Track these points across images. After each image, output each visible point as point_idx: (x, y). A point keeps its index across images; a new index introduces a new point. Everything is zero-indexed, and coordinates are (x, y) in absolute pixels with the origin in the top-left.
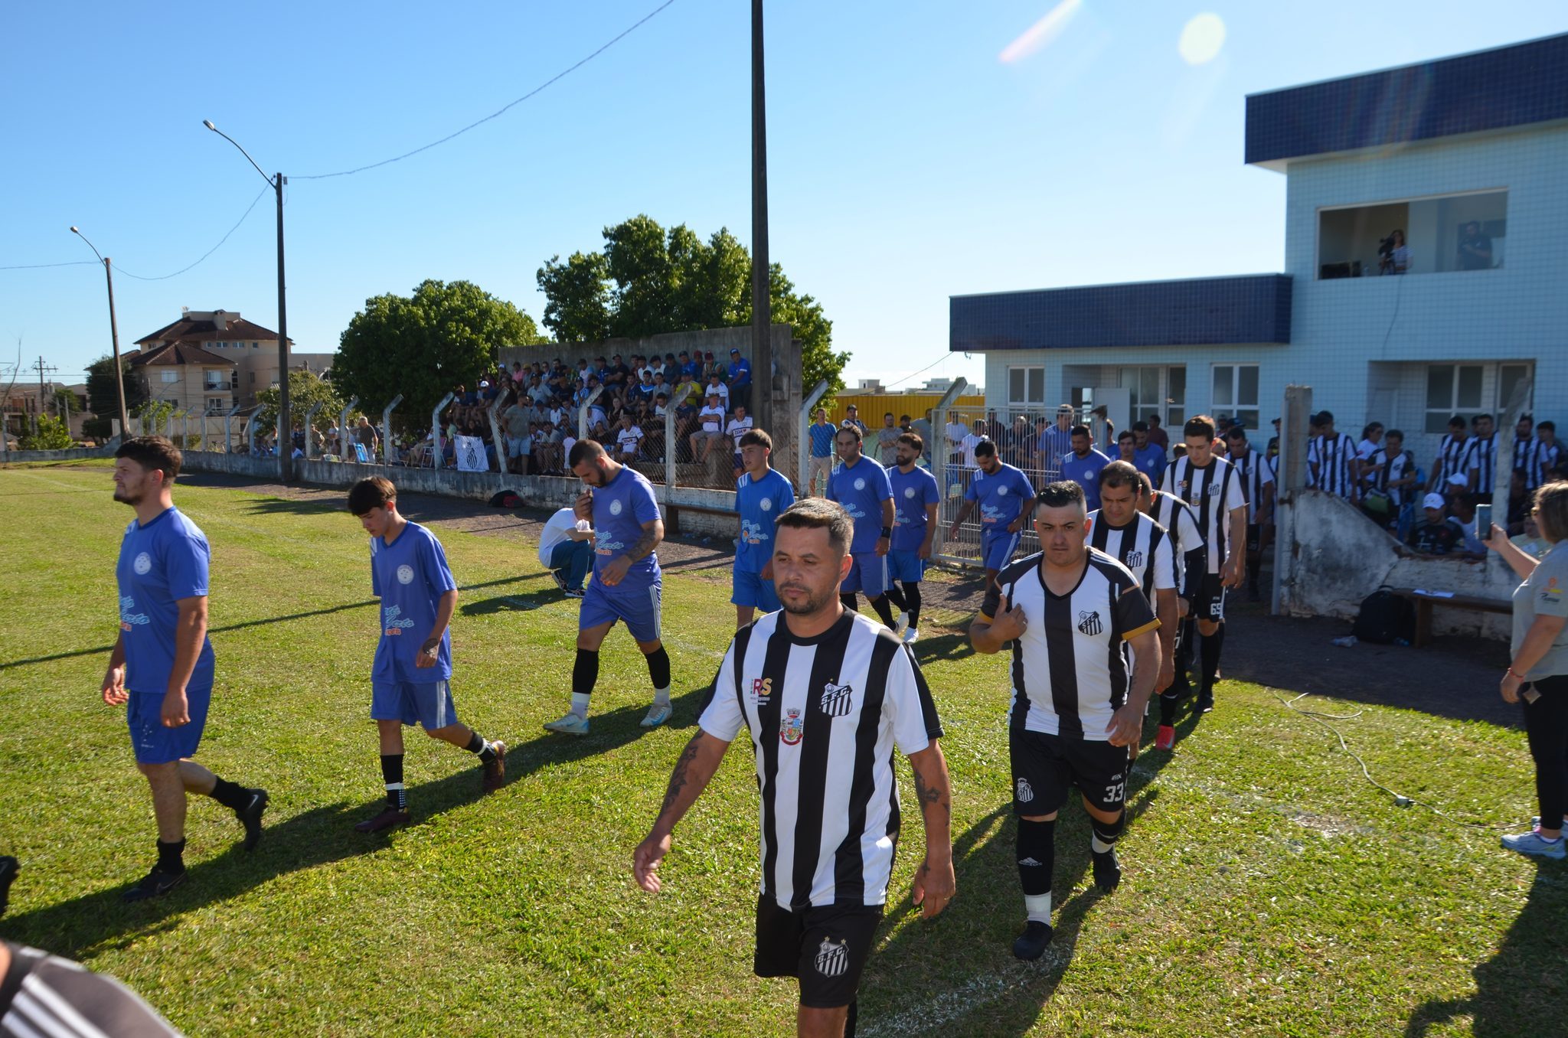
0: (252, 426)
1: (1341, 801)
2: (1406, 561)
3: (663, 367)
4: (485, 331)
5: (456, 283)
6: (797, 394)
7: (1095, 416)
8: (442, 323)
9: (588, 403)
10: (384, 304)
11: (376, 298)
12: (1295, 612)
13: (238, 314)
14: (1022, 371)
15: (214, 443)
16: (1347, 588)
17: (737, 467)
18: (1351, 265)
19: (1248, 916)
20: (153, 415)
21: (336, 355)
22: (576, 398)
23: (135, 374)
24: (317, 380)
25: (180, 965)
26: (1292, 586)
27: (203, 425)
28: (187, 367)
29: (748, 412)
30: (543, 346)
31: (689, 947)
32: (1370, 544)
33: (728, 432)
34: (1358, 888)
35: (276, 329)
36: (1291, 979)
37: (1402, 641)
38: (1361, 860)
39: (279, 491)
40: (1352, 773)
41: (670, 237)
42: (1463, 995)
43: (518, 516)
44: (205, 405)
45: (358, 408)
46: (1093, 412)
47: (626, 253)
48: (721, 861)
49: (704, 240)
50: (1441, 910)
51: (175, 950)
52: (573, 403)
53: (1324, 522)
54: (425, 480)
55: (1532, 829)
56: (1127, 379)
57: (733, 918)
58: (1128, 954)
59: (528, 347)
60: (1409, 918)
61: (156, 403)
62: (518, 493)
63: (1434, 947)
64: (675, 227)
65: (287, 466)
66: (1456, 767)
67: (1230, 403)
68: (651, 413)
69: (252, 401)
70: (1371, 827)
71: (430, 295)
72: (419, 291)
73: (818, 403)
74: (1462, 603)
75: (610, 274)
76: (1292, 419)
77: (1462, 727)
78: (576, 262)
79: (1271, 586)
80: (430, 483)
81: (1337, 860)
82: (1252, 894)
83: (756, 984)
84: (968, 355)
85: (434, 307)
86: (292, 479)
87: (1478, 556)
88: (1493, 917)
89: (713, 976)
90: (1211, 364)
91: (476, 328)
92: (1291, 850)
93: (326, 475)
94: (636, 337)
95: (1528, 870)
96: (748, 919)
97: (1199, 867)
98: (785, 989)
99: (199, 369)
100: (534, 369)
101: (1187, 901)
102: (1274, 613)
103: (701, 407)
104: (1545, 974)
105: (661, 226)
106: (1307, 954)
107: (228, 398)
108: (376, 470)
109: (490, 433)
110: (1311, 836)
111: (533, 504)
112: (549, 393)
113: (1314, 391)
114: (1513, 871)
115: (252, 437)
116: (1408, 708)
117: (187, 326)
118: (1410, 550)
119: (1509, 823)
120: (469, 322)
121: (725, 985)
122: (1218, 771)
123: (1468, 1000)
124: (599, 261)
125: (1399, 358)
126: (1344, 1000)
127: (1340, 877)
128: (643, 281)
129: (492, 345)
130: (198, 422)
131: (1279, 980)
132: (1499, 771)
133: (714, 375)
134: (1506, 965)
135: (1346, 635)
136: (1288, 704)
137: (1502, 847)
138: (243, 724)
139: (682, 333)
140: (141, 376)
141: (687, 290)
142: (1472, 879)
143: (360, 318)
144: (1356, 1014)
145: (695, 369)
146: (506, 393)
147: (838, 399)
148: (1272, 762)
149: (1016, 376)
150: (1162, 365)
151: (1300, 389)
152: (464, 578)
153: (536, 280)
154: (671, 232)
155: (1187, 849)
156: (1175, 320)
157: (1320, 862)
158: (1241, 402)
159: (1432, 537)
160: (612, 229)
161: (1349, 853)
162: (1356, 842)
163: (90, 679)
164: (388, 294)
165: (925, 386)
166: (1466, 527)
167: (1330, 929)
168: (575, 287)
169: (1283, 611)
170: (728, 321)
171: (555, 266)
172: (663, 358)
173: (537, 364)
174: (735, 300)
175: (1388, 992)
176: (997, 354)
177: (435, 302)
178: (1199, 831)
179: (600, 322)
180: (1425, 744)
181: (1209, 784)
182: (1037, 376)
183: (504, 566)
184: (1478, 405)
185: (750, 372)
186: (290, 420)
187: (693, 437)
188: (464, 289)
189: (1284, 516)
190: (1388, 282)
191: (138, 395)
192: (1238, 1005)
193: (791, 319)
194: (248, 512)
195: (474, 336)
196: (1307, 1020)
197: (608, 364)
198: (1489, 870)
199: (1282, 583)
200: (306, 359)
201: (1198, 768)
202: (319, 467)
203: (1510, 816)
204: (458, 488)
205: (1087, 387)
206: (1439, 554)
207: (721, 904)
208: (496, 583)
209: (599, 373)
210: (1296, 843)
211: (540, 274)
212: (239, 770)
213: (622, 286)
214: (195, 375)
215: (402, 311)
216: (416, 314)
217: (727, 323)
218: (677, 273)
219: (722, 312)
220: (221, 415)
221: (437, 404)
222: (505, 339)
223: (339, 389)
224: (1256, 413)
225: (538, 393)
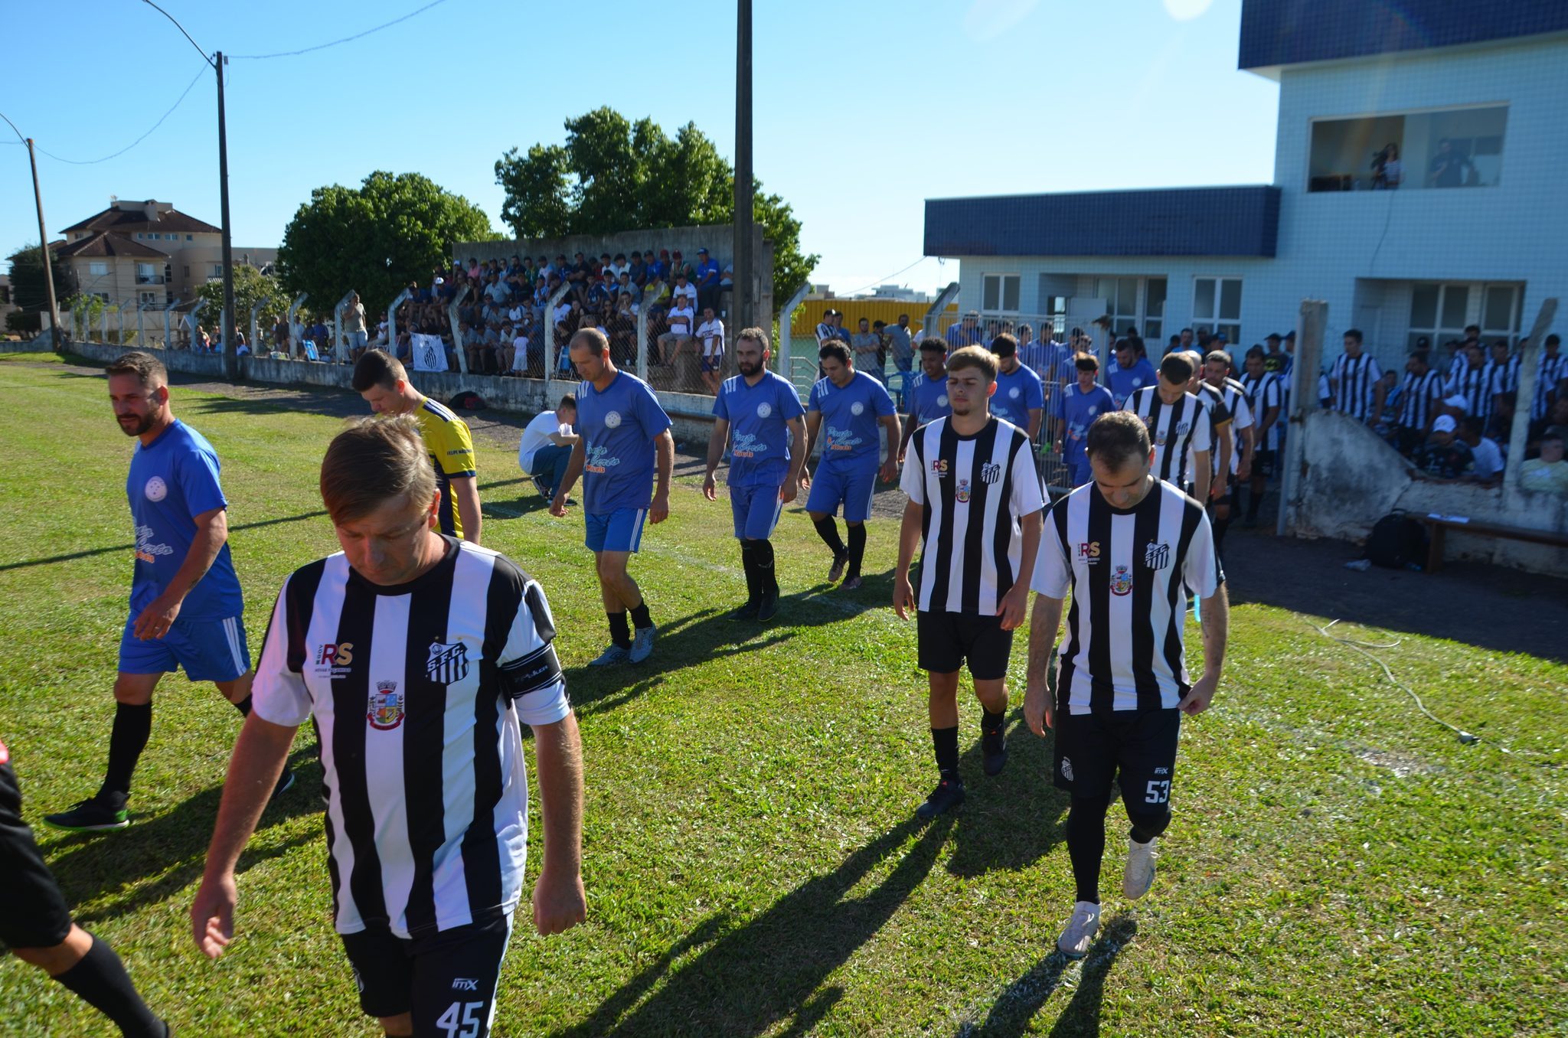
2: (1419, 484)
3: (628, 266)
4: (438, 225)
5: (406, 175)
6: (767, 297)
8: (393, 216)
9: (555, 302)
10: (331, 196)
11: (323, 189)
12: (1301, 533)
13: (170, 205)
14: (998, 279)
15: (153, 338)
16: (1356, 510)
17: (703, 371)
18: (1340, 179)
20: (85, 309)
21: (280, 249)
23: (61, 265)
24: (258, 275)
26: (1298, 507)
27: (139, 320)
28: (117, 259)
30: (497, 241)
32: (1381, 466)
33: (697, 335)
35: (218, 223)
37: (1414, 566)
39: (225, 390)
40: (1407, 707)
41: (634, 131)
43: (481, 418)
44: (138, 299)
47: (589, 146)
49: (671, 136)
52: (533, 302)
53: (1336, 442)
56: (1103, 289)
59: (482, 243)
61: (85, 297)
62: (480, 394)
64: (640, 120)
65: (231, 365)
67: (1211, 316)
68: (618, 313)
71: (379, 187)
72: (368, 182)
74: (1478, 529)
75: (572, 168)
76: (1306, 335)
78: (536, 154)
79: (1278, 506)
84: (943, 260)
85: (384, 200)
86: (238, 376)
87: (1493, 480)
90: (1193, 276)
91: (429, 223)
92: (1369, 790)
93: (274, 373)
94: (599, 234)
99: (131, 261)
100: (491, 266)
102: (1279, 533)
103: (669, 309)
105: (626, 119)
107: (162, 292)
108: (327, 370)
109: (449, 332)
111: (495, 406)
112: (508, 291)
116: (1445, 638)
117: (116, 217)
120: (421, 216)
124: (559, 154)
125: (1386, 276)
129: (446, 240)
130: (133, 316)
133: (682, 275)
135: (1361, 558)
136: (1321, 630)
139: (645, 231)
140: (69, 268)
141: (652, 186)
143: (306, 210)
145: (662, 269)
146: (463, 291)
149: (991, 284)
150: (1141, 276)
153: (494, 173)
154: (635, 125)
155: (1262, 789)
156: (1159, 229)
158: (1222, 316)
159: (1442, 460)
160: (575, 121)
163: (48, 592)
164: (336, 185)
168: (534, 180)
169: (1290, 532)
170: (695, 219)
171: (514, 158)
172: (629, 258)
173: (495, 261)
174: (703, 197)
176: (972, 260)
177: (386, 194)
179: (561, 218)
182: (1013, 284)
187: (661, 339)
188: (417, 184)
189: (1295, 435)
191: (67, 288)
193: (760, 219)
194: (196, 410)
195: (426, 231)
197: (569, 262)
199: (1289, 503)
200: (246, 253)
202: (266, 365)
205: (1060, 296)
206: (1449, 478)
209: (560, 270)
210: (1372, 784)
211: (498, 166)
213: (583, 181)
214: (126, 267)
215: (351, 202)
216: (365, 207)
217: (694, 222)
218: (641, 168)
219: (690, 211)
220: (154, 310)
221: (392, 301)
222: (458, 235)
223: (282, 284)
224: (1237, 328)
225: (496, 291)
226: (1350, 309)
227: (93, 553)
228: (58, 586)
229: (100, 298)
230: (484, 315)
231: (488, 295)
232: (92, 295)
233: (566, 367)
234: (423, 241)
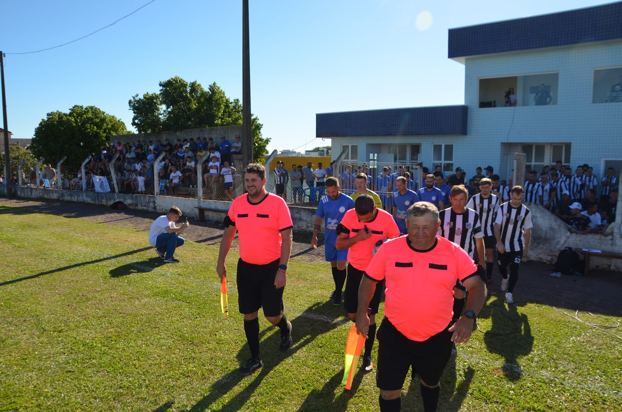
3: (189, 144)
4: (103, 128)
5: (90, 107)
8: (84, 124)
9: (158, 160)
10: (56, 116)
11: (52, 113)
14: (348, 146)
17: (225, 189)
18: (492, 102)
21: (33, 139)
22: (148, 158)
24: (24, 150)
30: (130, 135)
33: (221, 173)
41: (190, 87)
43: (126, 214)
47: (170, 93)
54: (78, 196)
56: (392, 150)
59: (123, 136)
62: (124, 202)
64: (192, 82)
65: (9, 190)
67: (441, 160)
68: (184, 165)
71: (77, 112)
72: (72, 110)
75: (162, 103)
76: (518, 169)
78: (147, 97)
80: (81, 198)
84: (324, 139)
85: (79, 117)
86: (12, 196)
90: (432, 143)
91: (99, 127)
93: (29, 194)
94: (175, 131)
105: (186, 81)
108: (54, 192)
111: (132, 207)
112: (135, 156)
120: (96, 124)
124: (157, 97)
125: (514, 141)
129: (107, 134)
133: (213, 148)
139: (196, 129)
141: (198, 110)
143: (44, 122)
145: (205, 146)
146: (117, 156)
147: (265, 158)
149: (345, 148)
150: (408, 144)
153: (128, 105)
154: (190, 84)
158: (445, 160)
160: (164, 82)
164: (58, 111)
168: (146, 108)
170: (217, 124)
171: (137, 99)
172: (189, 140)
173: (128, 143)
174: (220, 114)
176: (337, 139)
177: (80, 115)
179: (158, 124)
182: (354, 149)
184: (543, 161)
187: (206, 176)
195: (98, 131)
197: (162, 143)
200: (18, 141)
202: (26, 190)
204: (94, 200)
209: (158, 146)
211: (130, 102)
213: (168, 108)
215: (65, 118)
216: (71, 121)
217: (217, 125)
218: (193, 102)
219: (215, 120)
221: (84, 161)
222: (112, 132)
223: (34, 154)
224: (452, 164)
225: (130, 156)
226: (499, 155)
231: (127, 158)
233: (163, 189)
234: (97, 135)
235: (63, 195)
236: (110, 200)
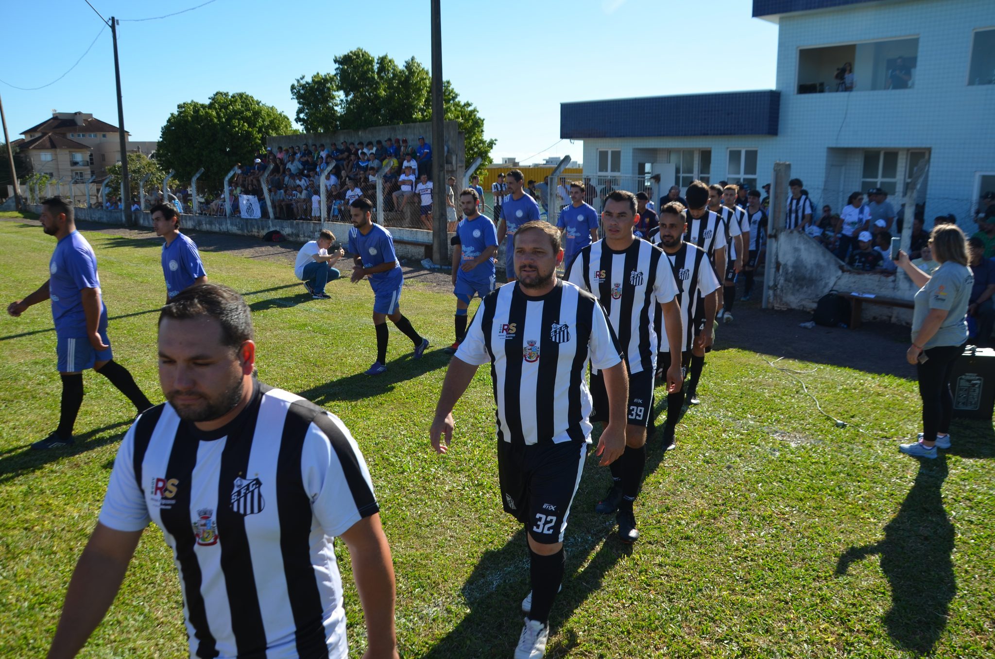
0: (105, 190)
1: (803, 424)
2: (847, 275)
3: (375, 149)
4: (257, 126)
5: (237, 94)
6: (461, 167)
7: (653, 180)
8: (229, 120)
9: (326, 173)
10: (189, 108)
11: (184, 104)
12: (777, 306)
13: (91, 115)
14: (607, 152)
15: (79, 201)
16: (809, 292)
17: (423, 214)
18: (818, 85)
19: (744, 496)
20: (36, 183)
21: (159, 142)
22: (318, 170)
23: (22, 155)
25: (67, 539)
26: (775, 290)
27: (71, 190)
28: (58, 150)
29: (430, 179)
30: (296, 135)
31: (394, 519)
32: (824, 264)
33: (417, 192)
34: (812, 478)
35: (117, 125)
36: (769, 533)
37: (842, 325)
38: (814, 461)
39: (124, 233)
40: (810, 407)
41: (378, 63)
42: (873, 541)
43: (282, 247)
44: (72, 176)
45: (174, 177)
46: (652, 178)
47: (349, 74)
48: (413, 465)
49: (401, 65)
50: (861, 490)
51: (63, 529)
52: (316, 173)
53: (797, 250)
54: (221, 224)
55: (918, 441)
56: (674, 158)
57: (421, 500)
58: (669, 519)
59: (286, 136)
60: (842, 495)
61: (38, 175)
62: (281, 232)
63: (856, 513)
64: (381, 56)
65: (129, 217)
66: (873, 403)
67: (739, 173)
68: (366, 179)
69: (104, 174)
70: (821, 440)
71: (220, 102)
72: (213, 99)
73: (475, 172)
74: (880, 302)
75: (339, 88)
76: (777, 184)
77: (878, 379)
78: (316, 80)
79: (762, 291)
80: (224, 226)
81: (799, 460)
82: (747, 482)
83: (436, 542)
84: (572, 141)
85: (223, 110)
86: (133, 225)
87: (891, 272)
88: (892, 494)
89: (409, 537)
90: (728, 148)
91: (252, 124)
92: (771, 454)
94: (357, 129)
95: (914, 467)
96: (431, 501)
97: (714, 465)
98: (454, 544)
99: (67, 151)
100: (290, 151)
101: (707, 487)
102: (764, 307)
103: (400, 175)
104: (921, 528)
105: (372, 55)
106: (780, 518)
107: (87, 171)
108: (188, 218)
109: (263, 193)
110: (784, 446)
111: (291, 239)
112: (301, 167)
113: (792, 167)
114: (905, 466)
115: (105, 198)
116: (845, 367)
117: (56, 123)
118: (849, 268)
119: (904, 437)
120: (246, 120)
121: (417, 542)
122: (727, 406)
123: (876, 544)
124: (332, 79)
125: (846, 146)
126: (801, 546)
127: (801, 471)
128: (360, 92)
129: (263, 135)
130: (67, 187)
131: (762, 534)
132: (899, 406)
133: (408, 154)
134: (898, 523)
135: (808, 321)
136: (772, 364)
137: (900, 452)
138: (104, 384)
139: (387, 127)
140: (26, 157)
141: (390, 98)
142: (881, 471)
143: (174, 117)
144: (808, 554)
145: (396, 150)
146: (272, 167)
147: (488, 170)
148: (761, 400)
149: (603, 155)
150: (696, 149)
151: (782, 164)
152: (247, 287)
153: (291, 92)
154: (378, 60)
155: (707, 454)
156: (705, 119)
157: (789, 462)
158: (746, 173)
159: (863, 259)
160: (340, 58)
161: (807, 456)
162: (811, 449)
164: (193, 101)
165: (545, 162)
166: (884, 253)
167: (794, 503)
168: (316, 96)
169: (770, 306)
170: (416, 118)
171: (303, 82)
172: (375, 143)
173: (293, 148)
174: (421, 105)
175: (828, 540)
176: (591, 141)
177: (224, 106)
178: (714, 443)
179: (333, 119)
180: (855, 389)
181: (721, 414)
182: (616, 155)
183: (273, 279)
184: (894, 177)
185: (431, 152)
186: (130, 185)
187: (394, 195)
188: (243, 98)
189: (772, 246)
190: (842, 96)
191: (25, 170)
192: (737, 550)
193: (458, 117)
194: (104, 246)
196: (778, 558)
197: (339, 147)
198: (891, 466)
199: (769, 288)
200: (139, 145)
201: (714, 404)
203: (905, 433)
204: (242, 229)
205: (648, 162)
206: (867, 270)
207: (414, 492)
208: (268, 290)
209: (333, 152)
210: (774, 450)
211: (293, 87)
212: (101, 413)
213: (347, 95)
214: (64, 156)
215: (202, 112)
216: (211, 115)
217: (415, 121)
218: (383, 87)
219: (413, 114)
220: (83, 183)
221: (227, 174)
222: (271, 131)
223: (161, 165)
224: (755, 180)
225: (293, 166)
226: (824, 167)
227: (30, 334)
228: (7, 353)
229: (48, 176)
230: (286, 182)
231: (288, 169)
232: (43, 174)
233: (336, 214)
235: (200, 223)
236: (263, 229)
